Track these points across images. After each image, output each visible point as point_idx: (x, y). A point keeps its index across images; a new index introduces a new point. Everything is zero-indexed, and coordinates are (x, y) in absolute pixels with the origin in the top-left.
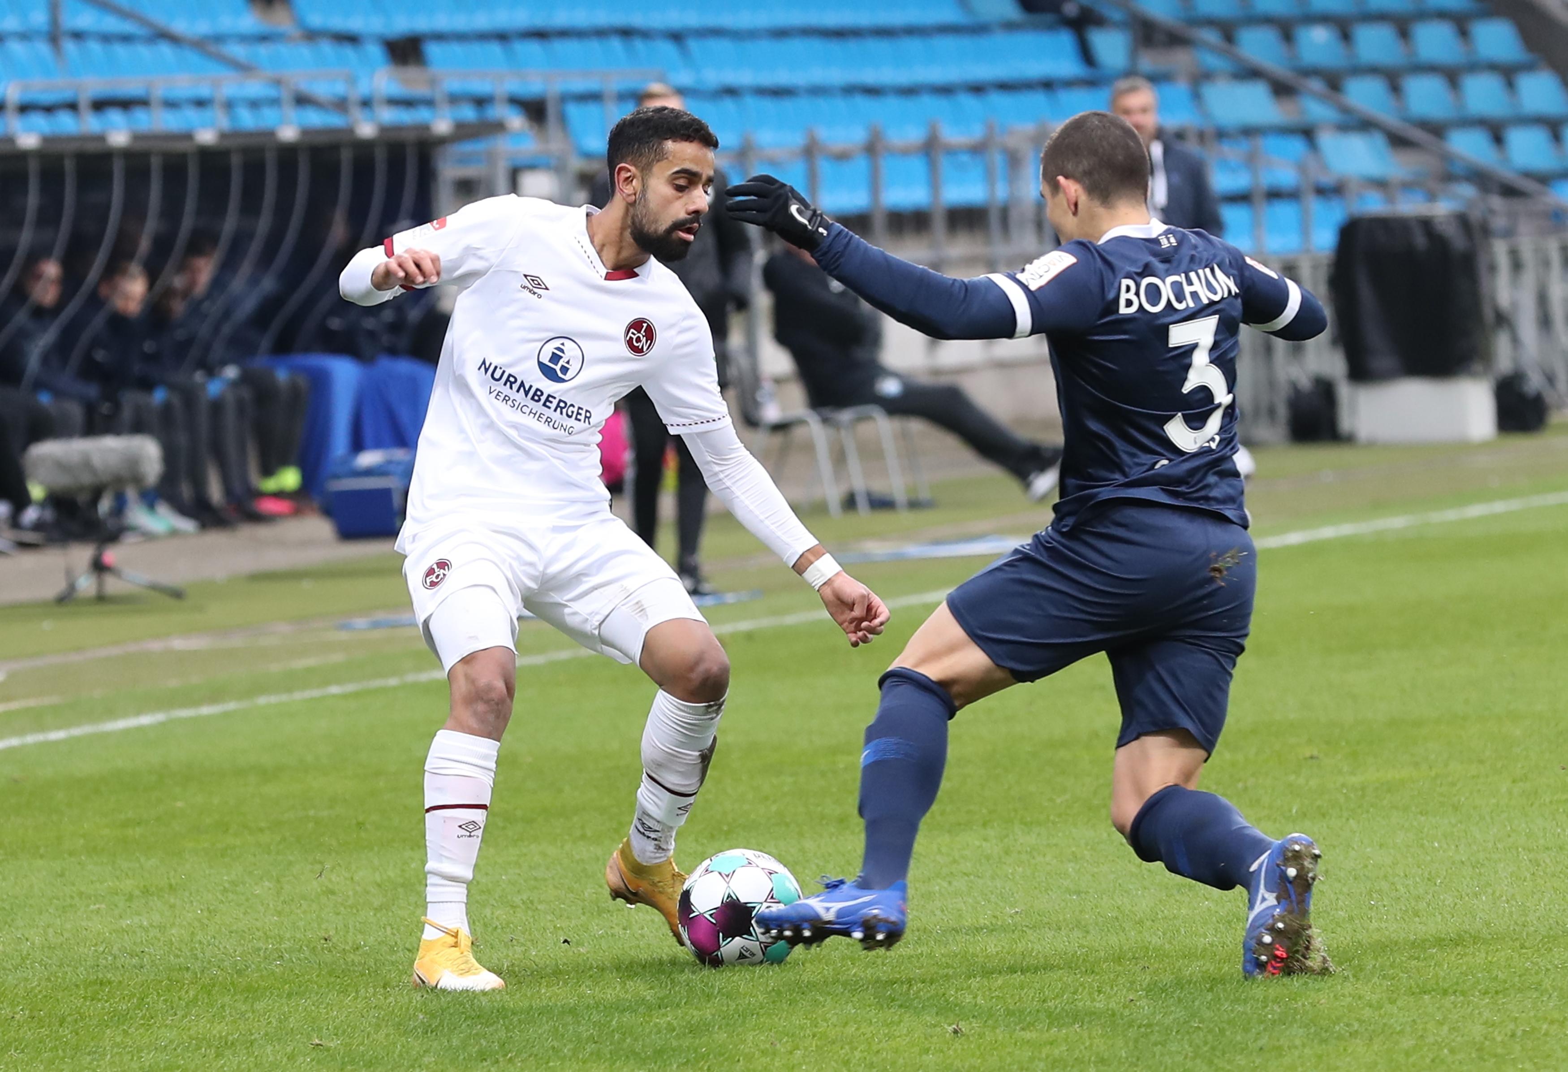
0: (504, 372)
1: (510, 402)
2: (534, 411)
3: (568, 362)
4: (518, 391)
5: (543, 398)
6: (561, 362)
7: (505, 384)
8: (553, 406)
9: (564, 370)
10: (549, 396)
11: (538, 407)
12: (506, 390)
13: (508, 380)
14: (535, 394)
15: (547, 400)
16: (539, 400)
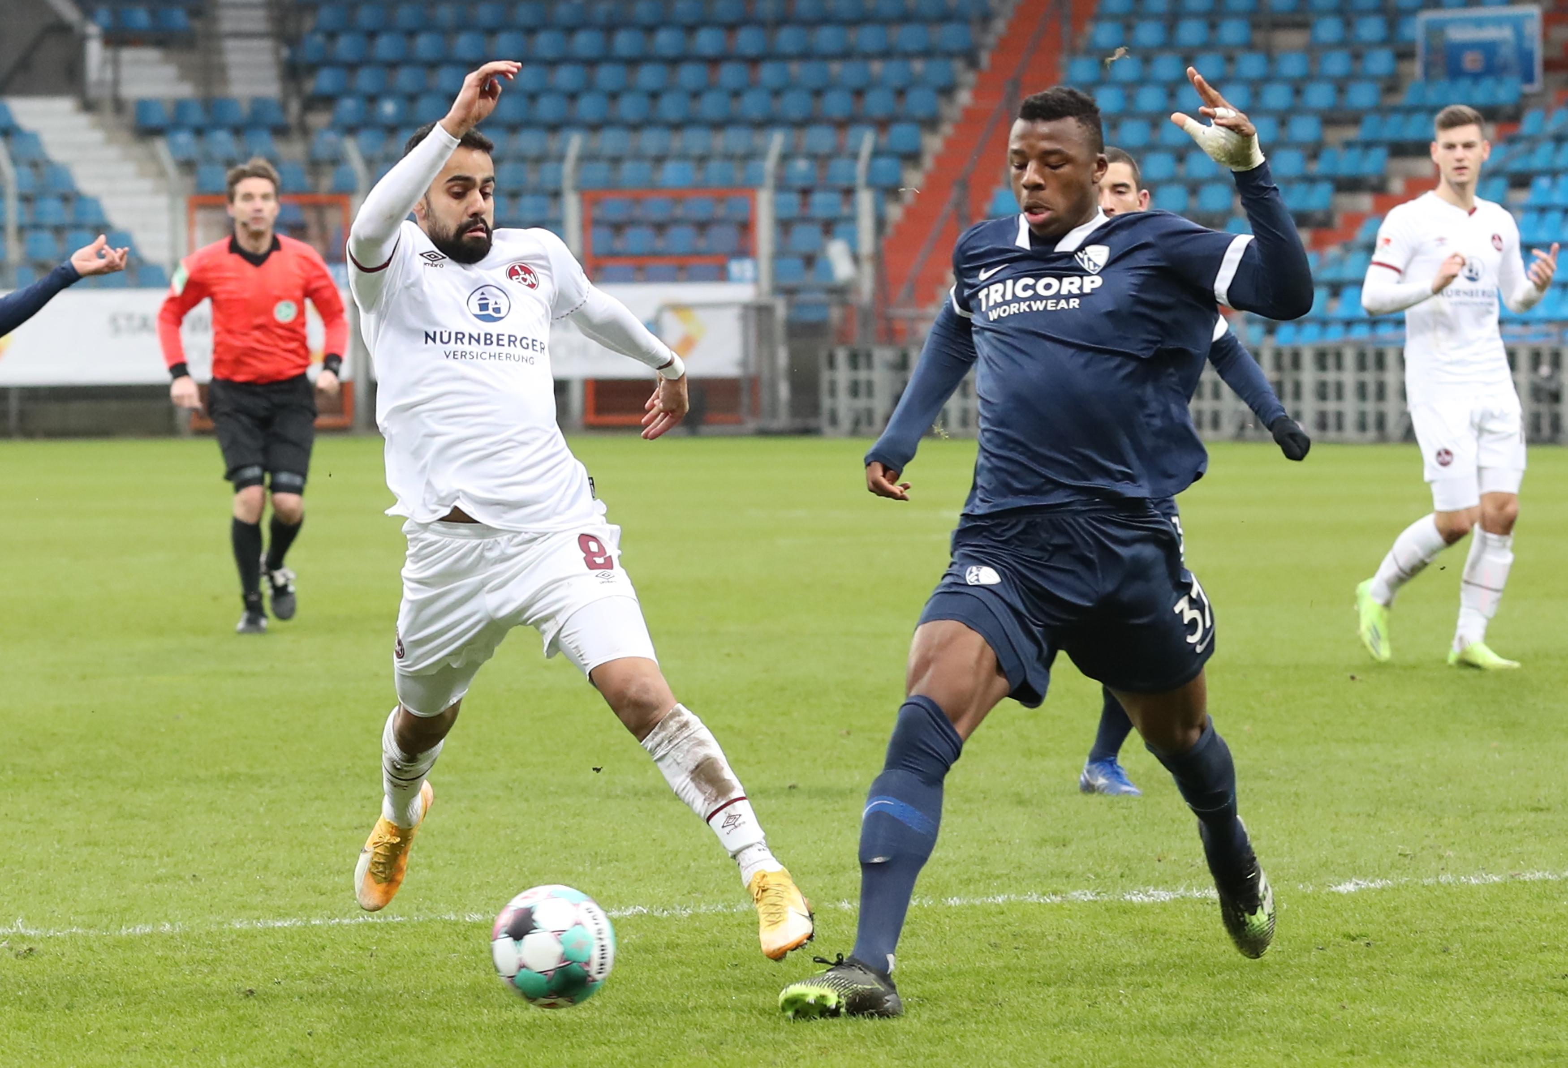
0: (450, 334)
1: (468, 356)
2: (492, 354)
3: (496, 303)
4: (470, 343)
5: (494, 339)
6: (491, 307)
7: (456, 342)
8: (506, 342)
9: (497, 310)
10: (498, 335)
11: (494, 349)
12: (459, 347)
13: (457, 338)
14: (486, 339)
15: (498, 340)
16: (492, 342)
